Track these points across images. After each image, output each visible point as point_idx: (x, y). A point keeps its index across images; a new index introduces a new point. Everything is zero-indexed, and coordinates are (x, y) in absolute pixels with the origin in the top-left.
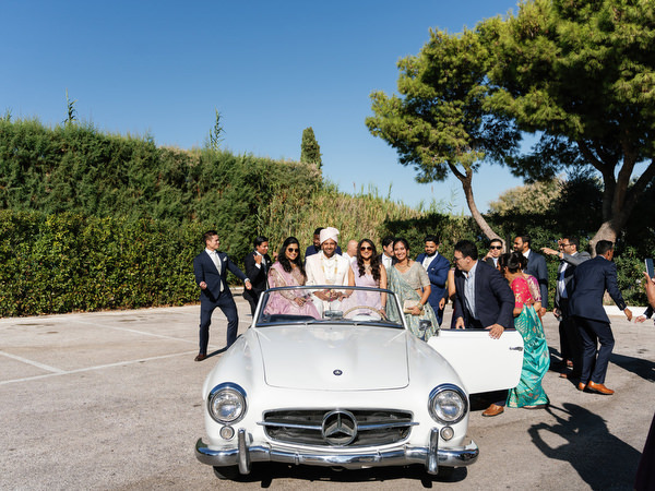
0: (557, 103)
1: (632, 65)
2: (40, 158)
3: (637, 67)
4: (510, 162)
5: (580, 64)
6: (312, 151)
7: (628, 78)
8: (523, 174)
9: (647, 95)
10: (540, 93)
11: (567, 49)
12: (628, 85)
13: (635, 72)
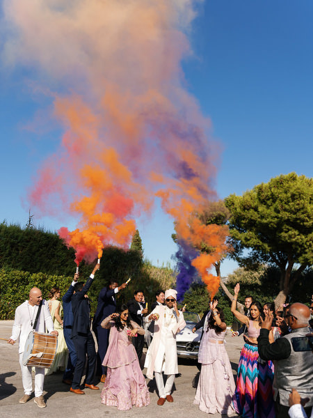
0: (258, 238)
1: (287, 227)
2: (19, 244)
3: (290, 228)
4: (238, 259)
5: (267, 224)
6: (138, 242)
7: (286, 232)
8: (243, 266)
9: (294, 240)
10: (251, 233)
11: (262, 217)
12: (286, 235)
13: (289, 230)
